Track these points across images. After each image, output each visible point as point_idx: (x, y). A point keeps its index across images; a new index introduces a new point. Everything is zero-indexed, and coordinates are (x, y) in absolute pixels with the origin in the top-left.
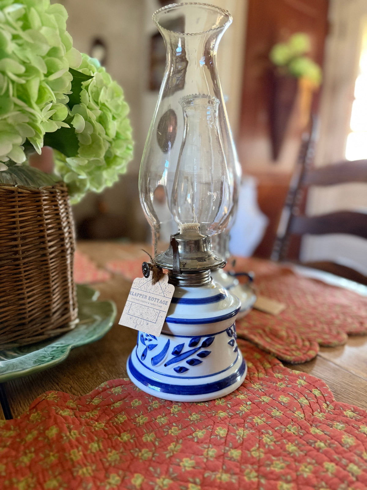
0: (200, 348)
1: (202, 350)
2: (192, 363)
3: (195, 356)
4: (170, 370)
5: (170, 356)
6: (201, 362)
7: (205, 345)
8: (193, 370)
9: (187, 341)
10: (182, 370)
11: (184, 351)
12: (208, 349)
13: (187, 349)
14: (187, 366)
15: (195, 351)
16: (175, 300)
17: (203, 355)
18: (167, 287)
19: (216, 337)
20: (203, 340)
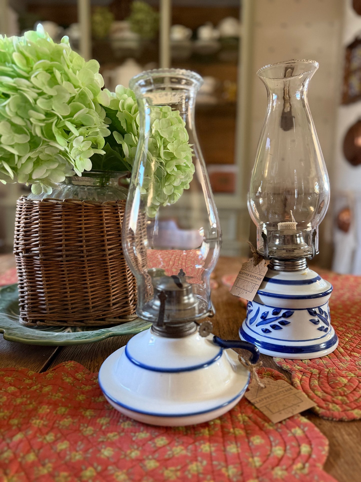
0: (280, 317)
1: (282, 319)
2: (274, 327)
3: (276, 323)
4: (259, 329)
5: (259, 320)
6: (281, 328)
7: (284, 316)
8: (275, 333)
9: (271, 310)
10: (266, 331)
11: (268, 318)
12: (288, 320)
13: (270, 316)
14: (271, 329)
15: (277, 319)
16: (266, 279)
17: (283, 323)
18: (263, 268)
19: (296, 312)
20: (283, 312)
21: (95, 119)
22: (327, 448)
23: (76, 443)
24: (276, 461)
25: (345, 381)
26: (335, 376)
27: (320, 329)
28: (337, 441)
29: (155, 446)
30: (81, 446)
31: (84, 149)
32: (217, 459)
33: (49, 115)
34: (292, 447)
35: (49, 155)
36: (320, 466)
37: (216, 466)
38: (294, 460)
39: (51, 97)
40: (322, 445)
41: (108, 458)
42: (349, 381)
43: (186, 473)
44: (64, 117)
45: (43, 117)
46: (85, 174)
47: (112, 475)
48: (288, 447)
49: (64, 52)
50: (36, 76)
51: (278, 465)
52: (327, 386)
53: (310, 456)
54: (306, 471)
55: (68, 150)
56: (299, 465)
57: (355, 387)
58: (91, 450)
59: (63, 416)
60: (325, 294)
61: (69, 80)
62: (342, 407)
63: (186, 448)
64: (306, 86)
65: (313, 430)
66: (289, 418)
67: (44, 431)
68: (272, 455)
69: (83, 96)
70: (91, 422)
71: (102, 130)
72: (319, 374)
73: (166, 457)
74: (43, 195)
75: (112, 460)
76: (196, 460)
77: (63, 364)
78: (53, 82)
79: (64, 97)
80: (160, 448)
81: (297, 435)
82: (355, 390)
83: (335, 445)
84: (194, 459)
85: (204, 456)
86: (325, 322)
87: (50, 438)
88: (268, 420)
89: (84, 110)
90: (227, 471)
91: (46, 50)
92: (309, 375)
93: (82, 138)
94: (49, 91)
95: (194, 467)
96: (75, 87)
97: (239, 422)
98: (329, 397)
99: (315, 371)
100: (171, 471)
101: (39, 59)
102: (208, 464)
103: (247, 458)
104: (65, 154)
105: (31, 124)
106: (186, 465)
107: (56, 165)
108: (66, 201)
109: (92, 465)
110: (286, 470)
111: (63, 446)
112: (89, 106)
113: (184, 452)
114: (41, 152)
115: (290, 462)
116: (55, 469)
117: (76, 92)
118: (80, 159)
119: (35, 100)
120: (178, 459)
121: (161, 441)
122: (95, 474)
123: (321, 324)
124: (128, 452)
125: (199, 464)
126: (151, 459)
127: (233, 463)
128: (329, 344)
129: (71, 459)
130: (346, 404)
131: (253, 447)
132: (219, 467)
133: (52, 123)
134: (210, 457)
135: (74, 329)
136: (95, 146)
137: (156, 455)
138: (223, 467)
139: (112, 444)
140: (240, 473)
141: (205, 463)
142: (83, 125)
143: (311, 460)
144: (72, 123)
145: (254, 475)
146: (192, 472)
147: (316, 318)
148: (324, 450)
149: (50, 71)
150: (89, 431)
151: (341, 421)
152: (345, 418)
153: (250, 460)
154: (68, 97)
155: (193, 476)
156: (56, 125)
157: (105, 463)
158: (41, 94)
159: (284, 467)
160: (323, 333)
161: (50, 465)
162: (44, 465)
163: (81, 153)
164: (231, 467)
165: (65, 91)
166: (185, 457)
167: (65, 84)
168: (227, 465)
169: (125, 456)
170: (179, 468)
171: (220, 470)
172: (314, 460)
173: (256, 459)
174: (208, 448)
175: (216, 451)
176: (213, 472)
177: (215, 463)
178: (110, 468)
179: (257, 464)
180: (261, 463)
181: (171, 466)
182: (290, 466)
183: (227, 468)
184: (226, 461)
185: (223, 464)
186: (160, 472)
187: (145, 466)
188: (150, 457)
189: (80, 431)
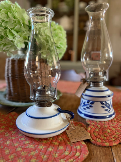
1: (90, 105)
2: (87, 107)
3: (88, 106)
4: (82, 108)
5: (83, 104)
7: (91, 103)
8: (87, 110)
9: (86, 101)
12: (92, 105)
13: (86, 103)
14: (86, 108)
15: (88, 104)
17: (91, 106)
19: (95, 103)
20: (90, 102)
21: (23, 29)
22: (86, 155)
24: (64, 156)
25: (109, 131)
26: (106, 128)
27: (106, 110)
28: (93, 154)
29: (24, 143)
31: (21, 40)
32: (43, 152)
34: (73, 152)
35: (8, 42)
37: (41, 154)
38: (71, 158)
39: (8, 22)
40: (85, 154)
41: (7, 144)
42: (111, 131)
43: (29, 154)
44: (11, 29)
45: (4, 29)
47: (5, 150)
48: (71, 152)
50: (1, 15)
51: (63, 158)
52: (101, 132)
53: (78, 157)
55: (14, 40)
56: (72, 160)
57: (112, 134)
62: (102, 141)
63: (34, 146)
65: (85, 147)
66: (77, 142)
68: (63, 154)
69: (19, 22)
70: (9, 132)
71: (28, 34)
72: (101, 127)
73: (26, 148)
75: (8, 146)
76: (35, 151)
79: (11, 22)
80: (26, 144)
81: (77, 148)
82: (111, 135)
84: (34, 150)
86: (109, 107)
88: (69, 141)
89: (18, 26)
90: (44, 157)
92: (96, 127)
93: (19, 36)
94: (6, 20)
95: (33, 153)
97: (59, 140)
98: (99, 136)
99: (99, 126)
100: (24, 153)
102: (38, 153)
104: (12, 41)
106: (31, 152)
108: (20, 59)
110: (65, 161)
113: (33, 147)
115: (69, 158)
117: (15, 20)
118: (20, 44)
119: (1, 23)
121: (27, 142)
123: (106, 108)
124: (15, 144)
125: (35, 152)
126: (20, 148)
130: (105, 140)
131: (58, 150)
133: (7, 30)
134: (40, 150)
135: (22, 102)
136: (25, 39)
137: (23, 147)
138: (43, 155)
139: (11, 140)
140: (47, 158)
141: (37, 152)
142: (20, 32)
143: (77, 159)
144: (15, 31)
145: (52, 160)
146: (31, 154)
147: (104, 105)
148: (85, 156)
149: (7, 13)
150: (7, 135)
151: (99, 146)
152: (101, 145)
153: (54, 154)
154: (13, 22)
155: (30, 156)
157: (5, 146)
158: (3, 21)
159: (65, 159)
160: (107, 112)
164: (46, 155)
165: (11, 20)
166: (32, 149)
168: (45, 154)
169: (13, 145)
170: (27, 152)
171: (41, 156)
172: (79, 159)
173: (57, 154)
174: (42, 147)
175: (44, 149)
176: (38, 156)
177: (41, 153)
178: (6, 148)
179: (56, 156)
180: (57, 156)
181: (25, 151)
182: (68, 159)
183: (44, 155)
184: (46, 153)
185: (43, 154)
186: (21, 152)
187: (17, 149)
188: (21, 147)
189: (5, 134)
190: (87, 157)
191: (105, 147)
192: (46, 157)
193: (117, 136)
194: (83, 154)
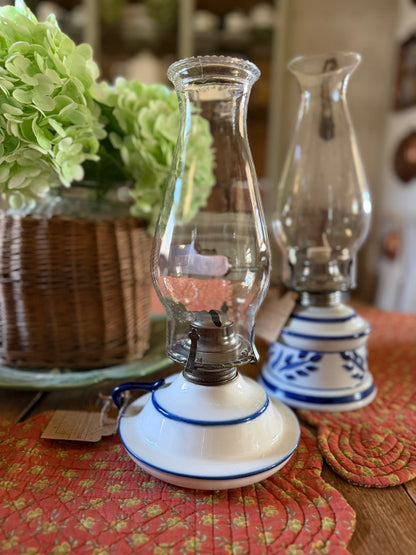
0: (308, 361)
1: (310, 364)
2: (300, 373)
3: (302, 368)
4: (282, 375)
5: (282, 363)
6: (308, 375)
7: (314, 359)
8: (300, 380)
9: (296, 353)
10: (290, 377)
11: (293, 361)
12: (316, 365)
13: (296, 359)
14: (296, 375)
15: (303, 363)
16: (293, 316)
17: (311, 369)
18: (289, 303)
19: (326, 356)
20: (310, 355)
21: (86, 116)
22: (353, 522)
23: (51, 510)
24: (292, 537)
25: (381, 439)
26: (369, 432)
27: (355, 376)
28: (367, 512)
29: (146, 516)
30: (56, 514)
31: (73, 154)
32: (220, 534)
33: (28, 110)
34: (313, 520)
35: (28, 160)
36: (344, 544)
37: (219, 542)
38: (313, 537)
39: (32, 87)
40: (348, 518)
41: (88, 530)
42: (386, 439)
43: (181, 550)
44: (47, 114)
45: (20, 112)
46: (75, 184)
47: (91, 551)
48: (307, 520)
49: (48, 31)
50: (11, 62)
51: (293, 542)
52: (360, 444)
53: (333, 531)
54: (326, 550)
55: (52, 154)
56: (319, 543)
57: (392, 446)
58: (67, 520)
59: (38, 477)
60: (362, 335)
61: (54, 68)
62: (375, 471)
63: (184, 519)
64: (346, 83)
65: (339, 500)
67: (13, 495)
68: (287, 530)
69: (71, 88)
70: (72, 486)
71: (96, 131)
72: (352, 430)
73: (158, 530)
74: (25, 208)
75: (93, 533)
76: (195, 535)
77: (45, 413)
78: (34, 70)
79: (48, 89)
80: (152, 519)
81: (320, 506)
82: (392, 450)
83: (364, 518)
84: (193, 533)
85: (205, 529)
86: (361, 367)
87: (19, 503)
89: (72, 106)
90: (231, 549)
91: (26, 29)
92: (339, 432)
93: (69, 140)
94: (28, 80)
95: (191, 544)
96: (62, 76)
98: (361, 459)
99: (347, 427)
100: (163, 548)
101: (17, 39)
102: (208, 539)
103: (256, 532)
104: (48, 158)
105: (6, 120)
106: (183, 540)
107: (38, 173)
108: (54, 217)
109: (67, 539)
110: (303, 548)
111: (34, 514)
112: (79, 101)
113: (181, 525)
114: (19, 156)
115: (309, 539)
116: (20, 543)
117: (62, 82)
118: (69, 166)
119: (11, 92)
120: (172, 532)
121: (154, 510)
122: (69, 550)
123: (356, 371)
124: (113, 523)
125: (197, 539)
126: (139, 533)
127: (238, 540)
128: (365, 394)
129: (42, 530)
130: (381, 468)
131: (265, 519)
132: (221, 544)
133: (32, 120)
134: (211, 531)
135: (63, 370)
136: (87, 150)
137: (147, 528)
138: (227, 544)
139: (94, 513)
140: (246, 551)
141: (205, 538)
142: (72, 124)
143: (333, 536)
144: (58, 121)
145: (264, 554)
146: (188, 550)
147: (350, 364)
148: (350, 525)
149: (30, 56)
150: (67, 496)
151: (374, 488)
152: (378, 484)
153: (260, 535)
154: (52, 89)
156: (37, 123)
157: (84, 537)
158: (18, 84)
159: (301, 545)
160: (357, 381)
161: (15, 538)
162: (8, 538)
163: (69, 158)
164: (236, 543)
165: (48, 81)
166: (182, 530)
167: (48, 72)
168: (232, 541)
169: (109, 528)
170: (173, 544)
171: (222, 547)
172: (338, 537)
173: (267, 534)
174: (210, 520)
175: (219, 523)
176: (213, 549)
177: (216, 538)
178: (88, 543)
179: (268, 541)
180: (273, 540)
181: (163, 542)
182: (308, 543)
183: (231, 544)
184: (231, 536)
185: (226, 540)
186: (150, 549)
187: (132, 541)
188: (139, 530)
189: (57, 496)
190: (357, 527)
191: (389, 487)
192: (241, 548)
193: (407, 452)
194: (342, 519)
